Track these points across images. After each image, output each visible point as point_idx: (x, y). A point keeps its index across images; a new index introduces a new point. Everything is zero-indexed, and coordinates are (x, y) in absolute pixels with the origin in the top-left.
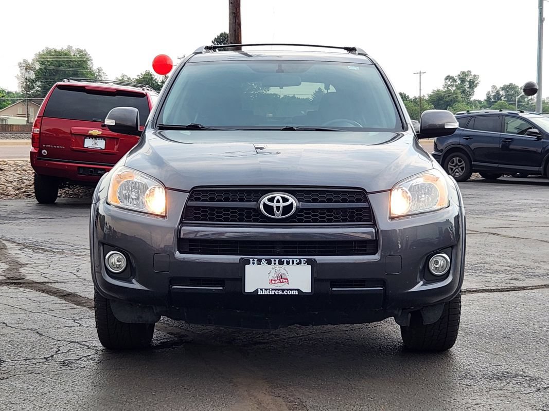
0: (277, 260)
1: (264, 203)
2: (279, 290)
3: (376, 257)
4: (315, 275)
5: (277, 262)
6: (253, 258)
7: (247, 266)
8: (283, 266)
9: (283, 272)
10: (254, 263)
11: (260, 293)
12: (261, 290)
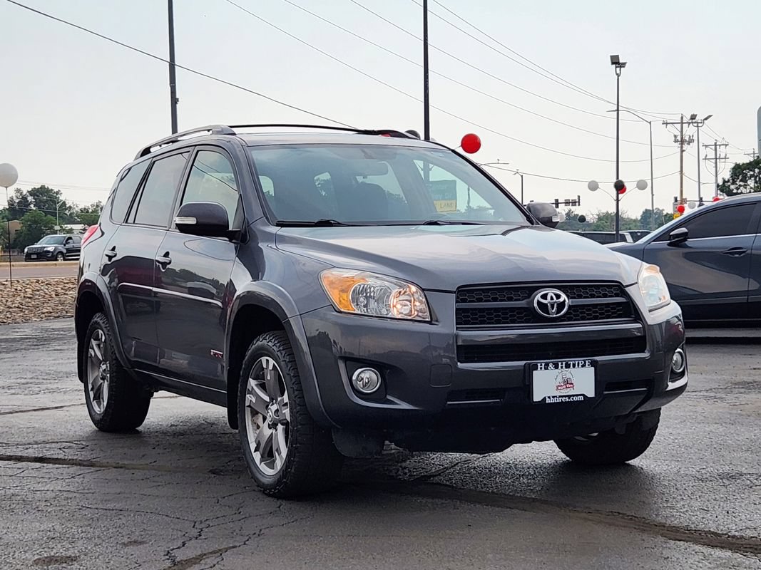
0: (564, 363)
1: (538, 301)
2: (565, 396)
3: (646, 355)
4: (598, 377)
5: (564, 365)
6: (541, 363)
7: (534, 372)
8: (570, 369)
9: (569, 376)
10: (541, 368)
11: (548, 401)
12: (549, 397)
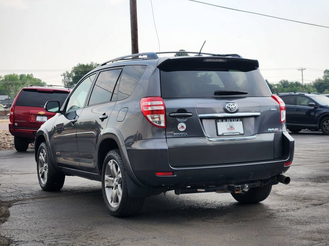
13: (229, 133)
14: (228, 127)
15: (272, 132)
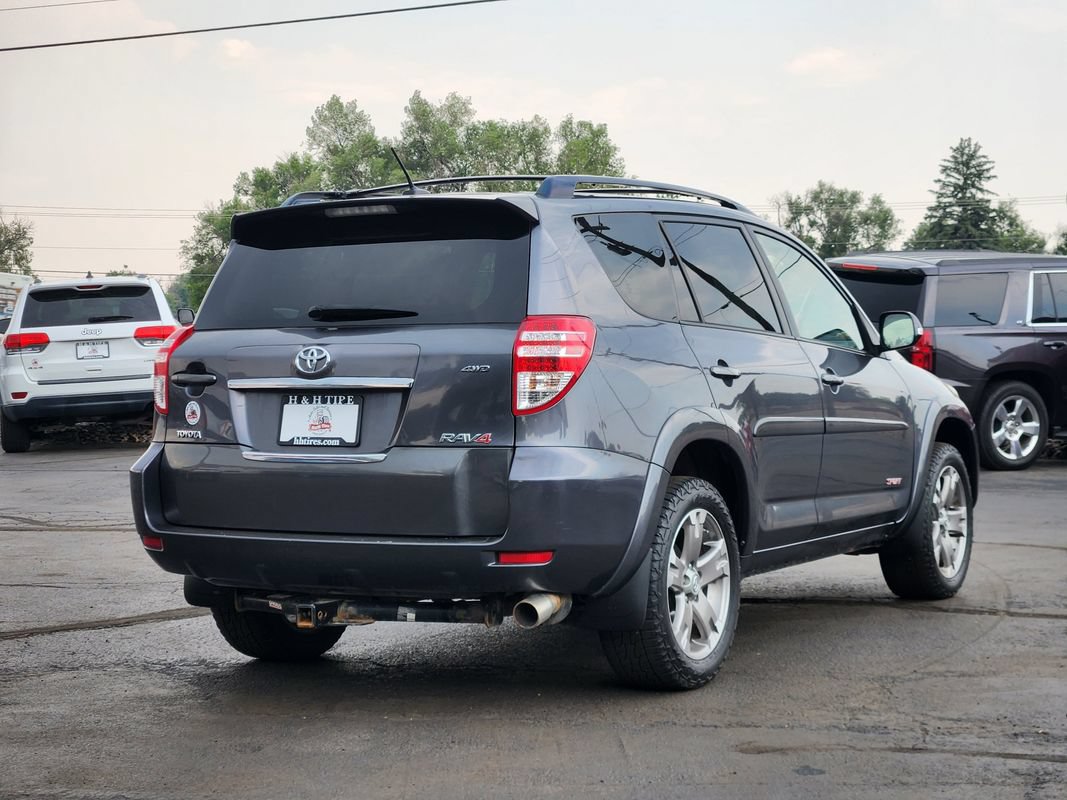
13: (311, 438)
14: (315, 418)
15: (458, 445)
